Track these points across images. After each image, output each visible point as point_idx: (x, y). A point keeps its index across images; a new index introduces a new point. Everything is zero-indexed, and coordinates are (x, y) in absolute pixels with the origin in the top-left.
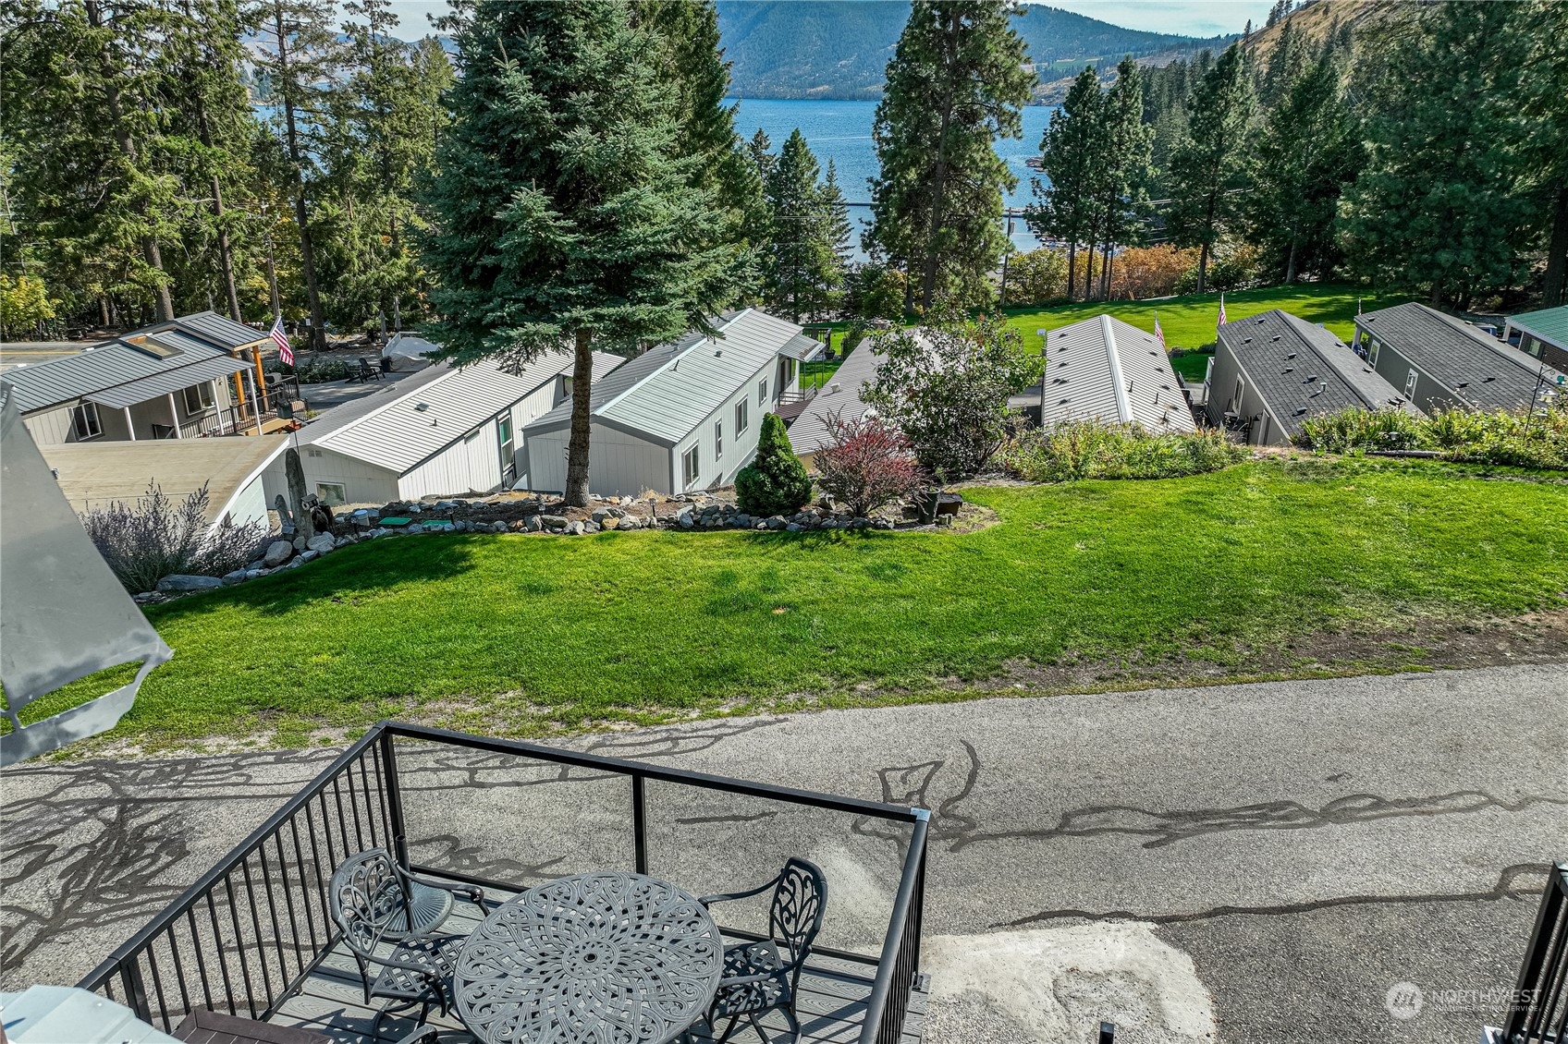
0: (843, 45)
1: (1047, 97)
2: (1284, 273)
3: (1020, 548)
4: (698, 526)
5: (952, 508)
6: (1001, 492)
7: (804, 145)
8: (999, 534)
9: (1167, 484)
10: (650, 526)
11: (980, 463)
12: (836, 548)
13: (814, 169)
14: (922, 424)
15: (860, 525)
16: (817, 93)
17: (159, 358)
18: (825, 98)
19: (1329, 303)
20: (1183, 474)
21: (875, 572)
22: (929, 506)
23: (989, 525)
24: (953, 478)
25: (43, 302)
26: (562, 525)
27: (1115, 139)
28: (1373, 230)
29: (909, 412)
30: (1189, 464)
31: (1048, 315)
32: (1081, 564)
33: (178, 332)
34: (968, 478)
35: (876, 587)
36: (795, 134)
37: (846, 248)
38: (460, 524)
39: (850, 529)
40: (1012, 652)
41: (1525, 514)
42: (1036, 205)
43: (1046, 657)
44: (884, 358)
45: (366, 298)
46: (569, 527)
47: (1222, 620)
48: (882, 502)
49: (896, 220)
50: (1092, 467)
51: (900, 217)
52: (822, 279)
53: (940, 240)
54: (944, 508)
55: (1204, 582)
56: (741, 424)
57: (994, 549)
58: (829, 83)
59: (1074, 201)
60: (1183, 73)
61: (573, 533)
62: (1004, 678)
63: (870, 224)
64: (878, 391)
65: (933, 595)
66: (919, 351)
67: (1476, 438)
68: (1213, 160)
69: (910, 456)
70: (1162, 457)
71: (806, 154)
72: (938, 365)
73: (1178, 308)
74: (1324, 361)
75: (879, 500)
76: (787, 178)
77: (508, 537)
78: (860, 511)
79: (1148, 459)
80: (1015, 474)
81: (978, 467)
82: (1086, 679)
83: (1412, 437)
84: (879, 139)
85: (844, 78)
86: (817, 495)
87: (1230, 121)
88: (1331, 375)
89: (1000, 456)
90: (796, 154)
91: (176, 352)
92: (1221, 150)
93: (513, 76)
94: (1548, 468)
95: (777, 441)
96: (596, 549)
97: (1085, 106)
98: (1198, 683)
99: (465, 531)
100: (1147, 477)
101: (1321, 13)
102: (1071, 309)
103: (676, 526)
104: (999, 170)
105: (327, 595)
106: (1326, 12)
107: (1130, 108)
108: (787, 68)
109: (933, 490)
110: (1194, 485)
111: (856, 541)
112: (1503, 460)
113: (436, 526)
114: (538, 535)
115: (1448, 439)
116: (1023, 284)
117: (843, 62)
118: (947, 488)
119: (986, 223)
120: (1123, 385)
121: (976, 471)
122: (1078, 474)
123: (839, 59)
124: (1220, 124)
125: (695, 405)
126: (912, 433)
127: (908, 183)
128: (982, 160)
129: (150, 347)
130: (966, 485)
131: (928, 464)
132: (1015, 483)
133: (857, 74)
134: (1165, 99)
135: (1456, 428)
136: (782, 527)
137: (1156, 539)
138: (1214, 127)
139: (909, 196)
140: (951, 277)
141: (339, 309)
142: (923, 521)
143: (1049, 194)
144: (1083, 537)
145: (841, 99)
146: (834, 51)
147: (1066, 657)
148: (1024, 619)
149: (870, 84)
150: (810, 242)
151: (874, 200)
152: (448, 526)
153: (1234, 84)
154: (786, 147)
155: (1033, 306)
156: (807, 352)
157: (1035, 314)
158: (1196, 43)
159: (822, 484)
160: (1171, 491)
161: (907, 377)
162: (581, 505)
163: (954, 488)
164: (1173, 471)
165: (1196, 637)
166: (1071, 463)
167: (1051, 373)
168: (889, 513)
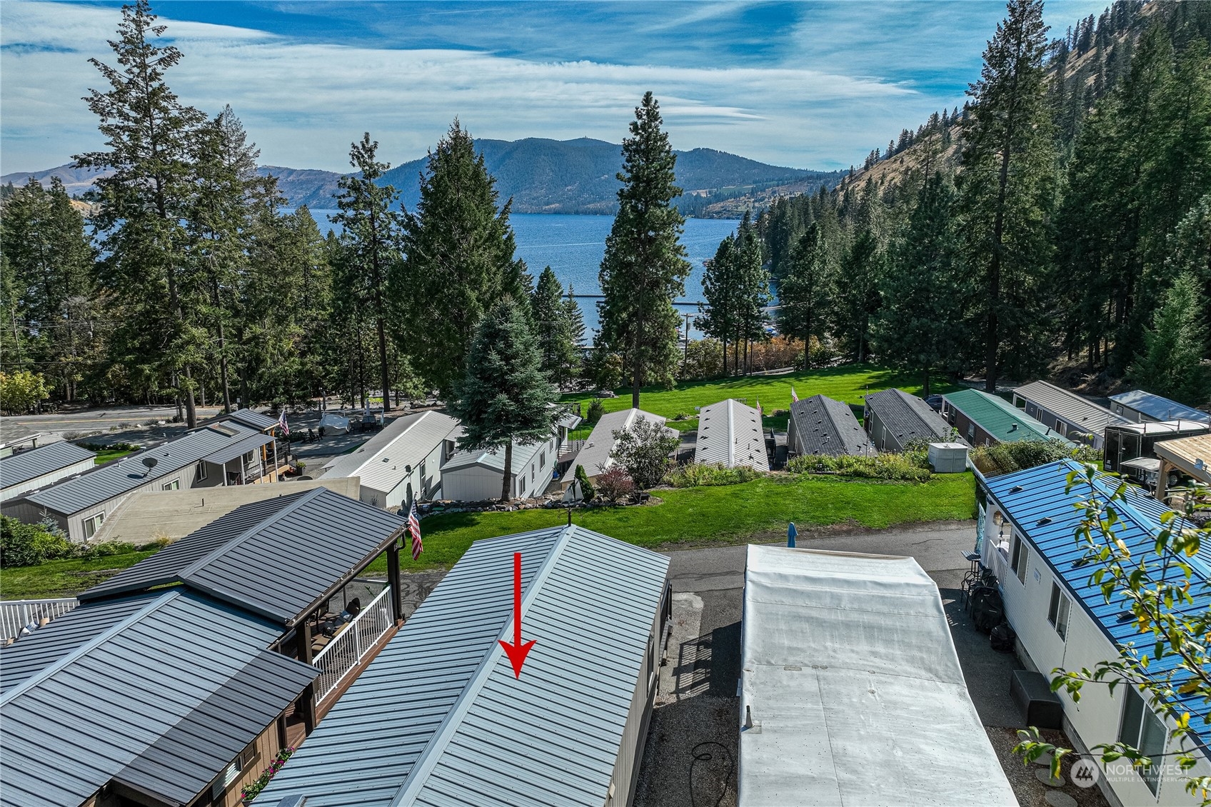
0: (568, 175)
1: (717, 213)
2: (857, 355)
3: (670, 511)
4: (553, 507)
5: (647, 498)
6: (665, 492)
7: (553, 276)
8: (663, 506)
9: (728, 487)
10: (536, 508)
11: (658, 481)
12: (606, 513)
13: (560, 291)
14: (635, 466)
15: (613, 505)
16: (550, 209)
17: (229, 436)
18: (557, 213)
19: (884, 375)
20: (735, 483)
21: (620, 520)
22: (638, 497)
23: (660, 504)
24: (647, 487)
25: (42, 388)
26: (504, 508)
27: (747, 279)
28: (886, 341)
29: (629, 461)
30: (738, 479)
31: (712, 386)
32: (690, 515)
33: (232, 421)
34: (653, 487)
35: (621, 524)
36: (548, 269)
37: (582, 340)
38: (465, 509)
39: (610, 506)
40: (664, 541)
41: (850, 494)
42: (701, 317)
43: (675, 542)
44: (619, 441)
45: (275, 384)
46: (507, 509)
47: (732, 530)
48: (621, 497)
49: (616, 340)
50: (701, 482)
51: (619, 338)
52: (566, 361)
53: (642, 354)
54: (643, 498)
55: (730, 519)
56: (542, 463)
57: (661, 511)
58: (559, 202)
59: (724, 316)
60: (807, 204)
61: (509, 511)
62: (662, 547)
63: (598, 331)
64: (617, 454)
65: (639, 525)
66: (632, 438)
67: (850, 465)
68: (807, 289)
69: (630, 478)
70: (727, 477)
71: (555, 281)
72: (640, 443)
73: (792, 380)
74: (833, 424)
75: (620, 496)
76: (543, 297)
77: (484, 513)
78: (613, 500)
79: (723, 478)
80: (671, 485)
81: (658, 482)
82: (686, 546)
83: (827, 466)
84: (603, 280)
85: (571, 199)
86: (597, 495)
87: (816, 266)
88: (834, 433)
89: (666, 478)
90: (548, 281)
91: (236, 432)
92: (811, 284)
93: (494, 356)
94: (873, 477)
95: (582, 475)
96: (519, 516)
97: (727, 259)
98: (720, 547)
99: (467, 512)
100: (722, 485)
101: (899, 162)
102: (725, 382)
103: (546, 507)
104: (673, 315)
105: (432, 533)
106: (902, 162)
107: (754, 261)
108: (527, 192)
109: (640, 491)
110: (738, 487)
111: (612, 510)
112: (858, 474)
113: (456, 510)
114: (496, 512)
115: (840, 466)
116: (698, 361)
117: (569, 188)
118: (645, 491)
119: (667, 343)
120: (733, 440)
121: (656, 484)
122: (696, 484)
123: (566, 186)
124: (810, 268)
125: (522, 455)
126: (631, 470)
127: (622, 319)
128: (663, 310)
129: (223, 430)
130: (652, 490)
131: (637, 481)
132: (671, 489)
133: (579, 196)
134: (796, 222)
135: (844, 461)
136: (585, 506)
137: (717, 507)
138: (806, 270)
139: (623, 326)
140: (649, 372)
141: (258, 391)
142: (636, 503)
143: (708, 311)
144: (692, 506)
145: (567, 213)
146: (562, 180)
147: (681, 541)
148: (669, 532)
149: (589, 203)
150: (559, 338)
151: (601, 317)
152: (460, 510)
153: (816, 245)
154: (541, 277)
155: (702, 380)
156: (573, 423)
157: (704, 385)
158: (820, 176)
159: (599, 490)
160: (730, 489)
161: (628, 448)
162: (508, 501)
163: (648, 491)
164: (731, 482)
165: (723, 535)
166: (693, 480)
167: (700, 433)
168: (623, 500)
